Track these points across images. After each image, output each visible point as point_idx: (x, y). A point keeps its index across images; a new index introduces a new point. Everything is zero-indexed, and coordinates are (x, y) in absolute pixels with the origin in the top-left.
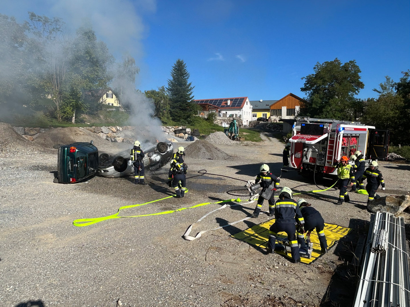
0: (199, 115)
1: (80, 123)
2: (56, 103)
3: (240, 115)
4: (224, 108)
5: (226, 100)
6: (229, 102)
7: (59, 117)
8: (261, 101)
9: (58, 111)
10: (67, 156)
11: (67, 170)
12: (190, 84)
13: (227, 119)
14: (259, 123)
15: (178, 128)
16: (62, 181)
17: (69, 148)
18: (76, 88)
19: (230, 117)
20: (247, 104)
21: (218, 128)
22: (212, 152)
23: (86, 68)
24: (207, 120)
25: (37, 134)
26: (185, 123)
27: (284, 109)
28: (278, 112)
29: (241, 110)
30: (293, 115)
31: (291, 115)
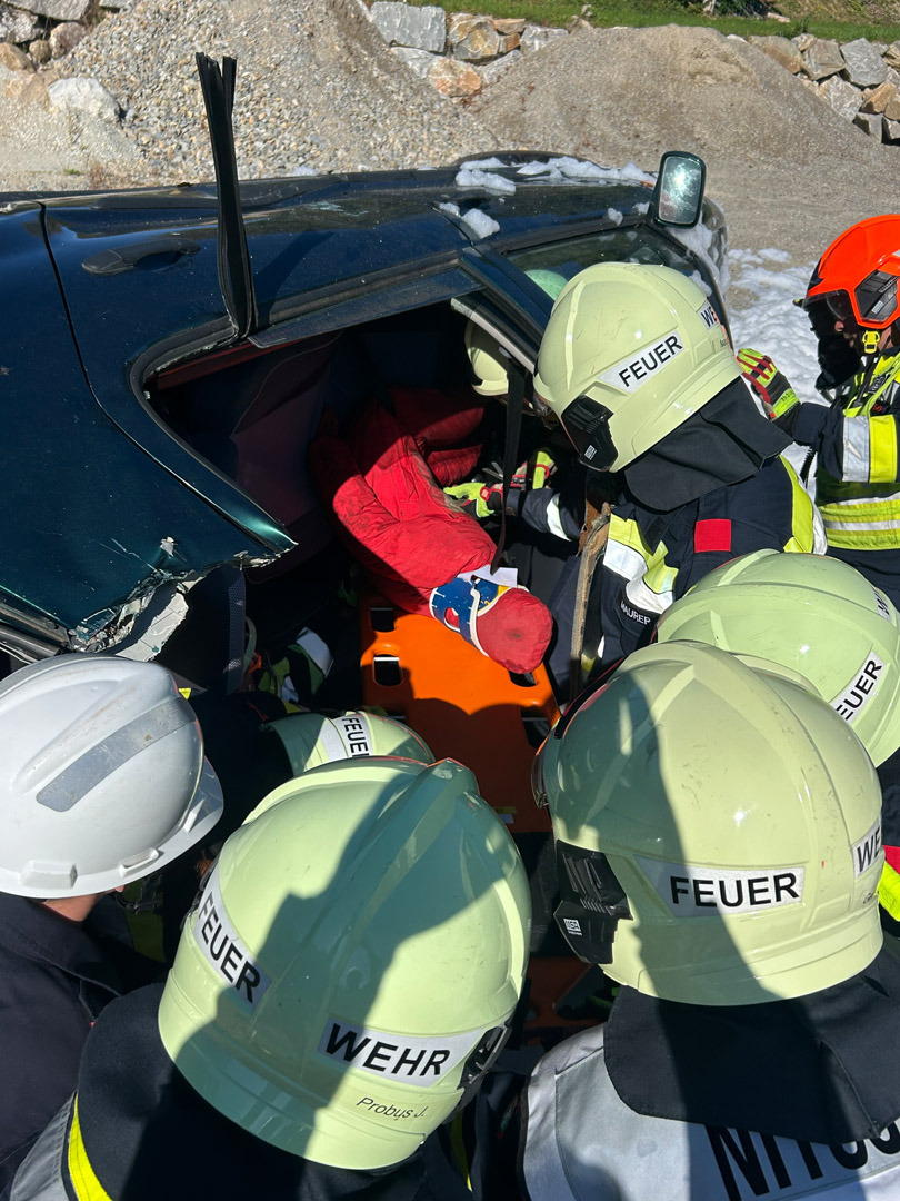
25: (505, 58)
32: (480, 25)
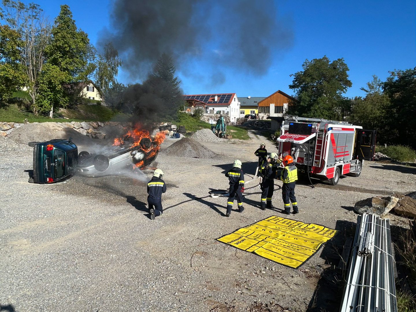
0: (185, 111)
1: (59, 118)
2: (32, 96)
3: (228, 112)
4: (211, 104)
5: (214, 96)
6: (216, 99)
7: (36, 111)
8: (249, 97)
9: (34, 105)
10: (43, 154)
11: (43, 169)
12: (176, 79)
13: (214, 115)
14: (247, 120)
15: (163, 124)
16: (38, 181)
17: (45, 146)
18: (54, 80)
19: (217, 113)
20: (235, 101)
21: (204, 125)
22: (198, 150)
23: (64, 59)
24: (194, 116)
25: (11, 129)
26: (171, 119)
27: (272, 107)
28: (266, 109)
29: (229, 106)
30: (281, 112)
31: (280, 113)
32: (5, 124)
